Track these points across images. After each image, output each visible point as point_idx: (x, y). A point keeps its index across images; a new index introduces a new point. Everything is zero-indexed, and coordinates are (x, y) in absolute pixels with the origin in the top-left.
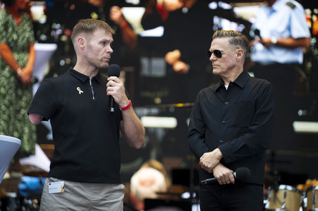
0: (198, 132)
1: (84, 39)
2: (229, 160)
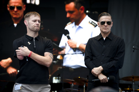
1: (27, 21)
2: (106, 72)
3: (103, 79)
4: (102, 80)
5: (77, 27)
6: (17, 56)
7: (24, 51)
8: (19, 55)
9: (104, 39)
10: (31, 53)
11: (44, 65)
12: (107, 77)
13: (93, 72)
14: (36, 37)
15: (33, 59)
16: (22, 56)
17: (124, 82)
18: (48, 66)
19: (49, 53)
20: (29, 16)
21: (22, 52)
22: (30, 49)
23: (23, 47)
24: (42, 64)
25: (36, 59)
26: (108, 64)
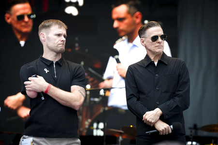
0: (135, 96)
1: (44, 34)
2: (167, 117)
3: (163, 128)
4: (163, 130)
5: (131, 45)
6: (27, 91)
7: (37, 83)
8: (30, 91)
9: (156, 63)
10: (49, 87)
11: (70, 106)
12: (170, 125)
13: (146, 119)
14: (57, 60)
15: (53, 97)
16: (35, 91)
17: (205, 134)
18: (77, 109)
19: (78, 86)
20: (49, 27)
21: (34, 84)
22: (47, 81)
23: (37, 77)
24: (68, 105)
25: (57, 97)
26: (168, 103)
